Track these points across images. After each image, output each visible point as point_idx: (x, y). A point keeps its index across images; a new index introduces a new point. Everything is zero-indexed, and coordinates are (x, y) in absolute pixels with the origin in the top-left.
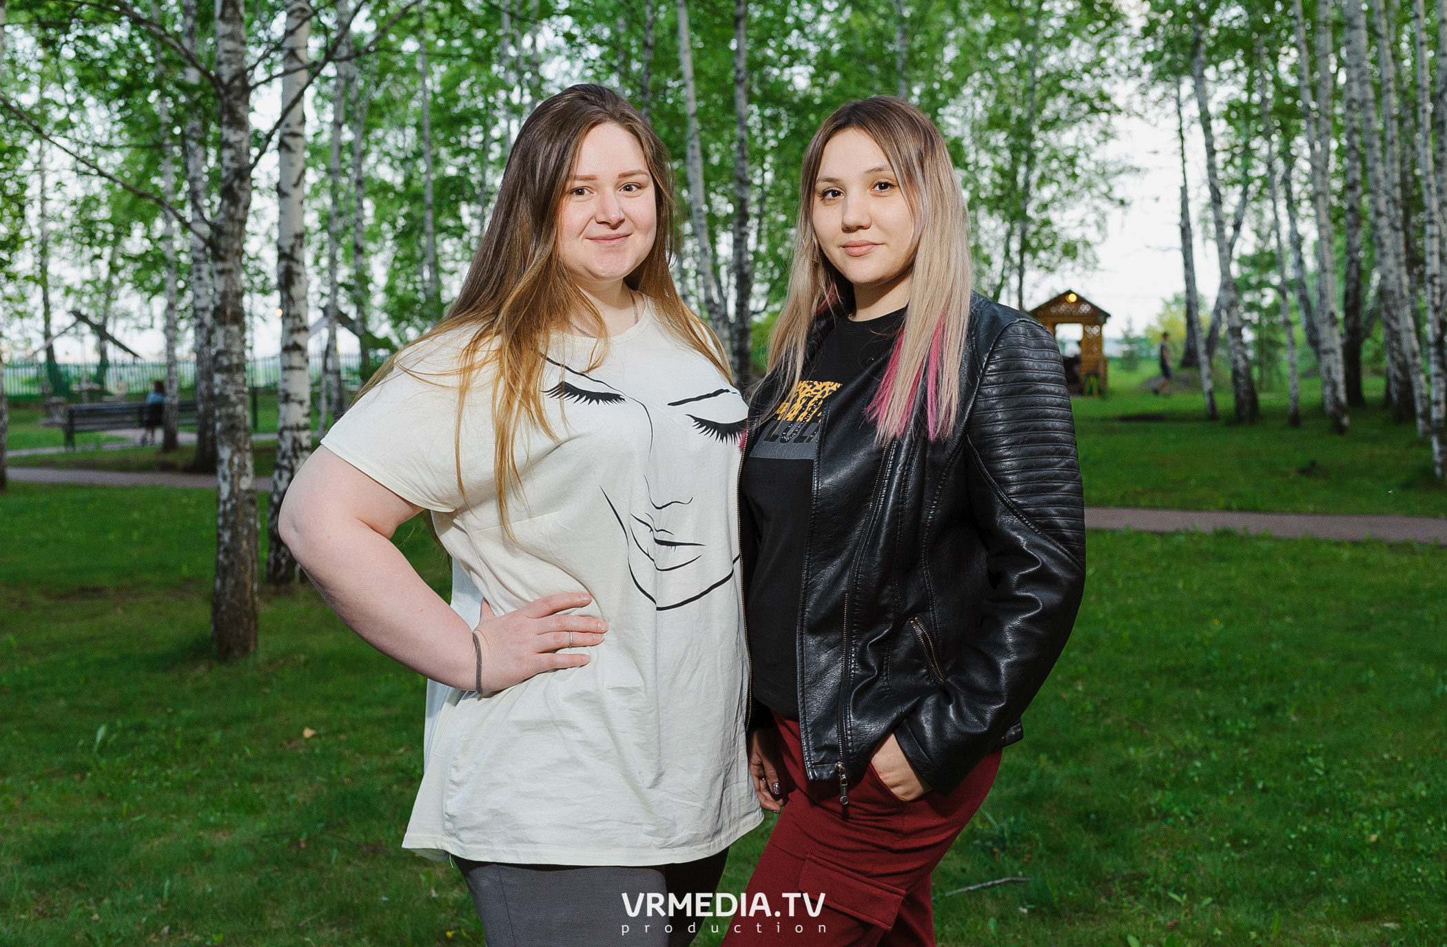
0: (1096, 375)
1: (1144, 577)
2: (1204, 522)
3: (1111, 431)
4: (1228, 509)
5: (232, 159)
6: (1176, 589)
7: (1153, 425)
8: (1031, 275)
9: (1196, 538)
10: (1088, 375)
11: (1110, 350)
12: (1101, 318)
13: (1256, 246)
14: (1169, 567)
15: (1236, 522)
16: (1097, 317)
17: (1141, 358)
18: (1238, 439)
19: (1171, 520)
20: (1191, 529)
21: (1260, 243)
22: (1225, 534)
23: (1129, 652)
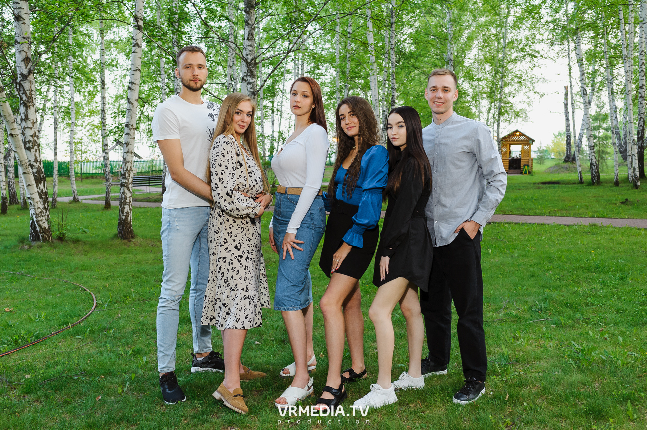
0: (528, 166)
1: (565, 240)
2: (585, 222)
3: (539, 188)
4: (593, 217)
5: (251, 88)
6: (578, 244)
7: (555, 185)
8: (502, 124)
9: (582, 227)
10: (524, 166)
11: (533, 155)
12: (530, 142)
13: (596, 112)
14: (573, 236)
15: (598, 221)
16: (529, 141)
17: (546, 159)
18: (594, 190)
19: (570, 221)
20: (580, 224)
21: (598, 110)
22: (594, 225)
23: (566, 262)
